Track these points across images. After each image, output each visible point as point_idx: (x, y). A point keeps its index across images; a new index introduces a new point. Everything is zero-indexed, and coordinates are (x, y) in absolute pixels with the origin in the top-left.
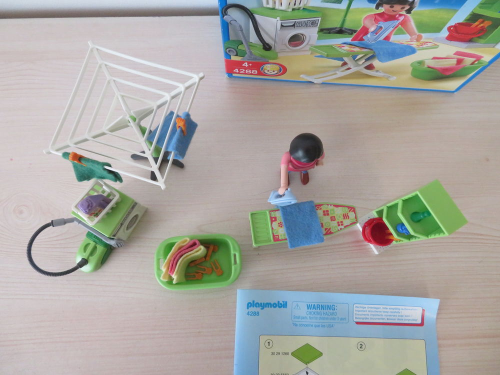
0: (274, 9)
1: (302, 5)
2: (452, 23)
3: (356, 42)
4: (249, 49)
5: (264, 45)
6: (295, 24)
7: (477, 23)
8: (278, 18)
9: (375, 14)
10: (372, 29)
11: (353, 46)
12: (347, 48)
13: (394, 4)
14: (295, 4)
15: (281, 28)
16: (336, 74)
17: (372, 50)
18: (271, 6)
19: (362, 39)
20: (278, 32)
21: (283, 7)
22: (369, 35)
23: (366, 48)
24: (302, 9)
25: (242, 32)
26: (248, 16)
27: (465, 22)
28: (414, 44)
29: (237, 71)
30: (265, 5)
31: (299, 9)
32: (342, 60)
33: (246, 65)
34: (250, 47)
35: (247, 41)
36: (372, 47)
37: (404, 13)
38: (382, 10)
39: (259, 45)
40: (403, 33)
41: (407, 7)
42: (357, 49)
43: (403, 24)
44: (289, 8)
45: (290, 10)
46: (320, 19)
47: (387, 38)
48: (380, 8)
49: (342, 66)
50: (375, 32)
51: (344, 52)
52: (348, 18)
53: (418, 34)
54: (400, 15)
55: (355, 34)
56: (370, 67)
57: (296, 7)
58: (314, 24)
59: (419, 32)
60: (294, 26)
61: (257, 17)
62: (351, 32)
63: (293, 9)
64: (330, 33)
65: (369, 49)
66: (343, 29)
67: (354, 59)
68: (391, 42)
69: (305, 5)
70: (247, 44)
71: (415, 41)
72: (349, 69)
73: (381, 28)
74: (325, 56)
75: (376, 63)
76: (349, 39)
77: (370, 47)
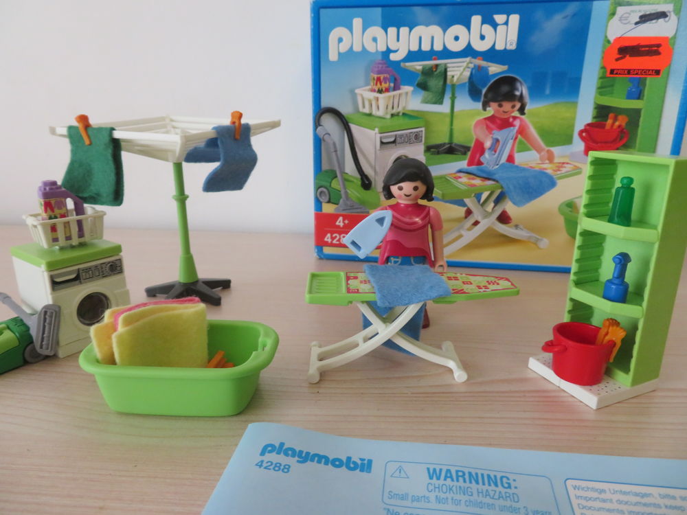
0: (370, 115)
1: (400, 109)
2: (580, 125)
3: (473, 168)
4: (345, 188)
5: (362, 179)
6: (395, 139)
7: (610, 122)
8: (377, 130)
9: (485, 119)
10: (488, 144)
11: (472, 176)
12: (465, 179)
13: (501, 101)
14: (393, 108)
15: (381, 147)
16: (461, 236)
17: (497, 182)
18: (367, 110)
19: (480, 163)
20: (378, 152)
21: (381, 113)
22: (487, 155)
23: (489, 179)
24: (401, 114)
25: (337, 155)
26: (343, 127)
27: (595, 121)
28: (549, 168)
29: (330, 240)
30: (361, 109)
31: (398, 114)
32: (464, 205)
33: (340, 222)
34: (347, 183)
35: (343, 172)
36: (496, 177)
37: (516, 114)
38: (490, 111)
39: (356, 179)
40: (528, 150)
41: (518, 105)
42: (477, 182)
43: (522, 131)
44: (387, 113)
45: (388, 116)
46: (423, 129)
47: (511, 159)
48: (488, 109)
49: (466, 217)
50: (494, 148)
51: (464, 188)
52: (455, 127)
53: (547, 148)
54: (515, 118)
55: (469, 153)
56: (504, 218)
57: (395, 111)
58: (418, 137)
59: (547, 146)
60: (394, 142)
61: (353, 127)
62: (464, 150)
63: (392, 115)
64: (438, 153)
65: (494, 180)
66: (453, 146)
67: (479, 201)
68: (517, 167)
69: (404, 108)
70: (342, 176)
71: (547, 161)
72: (476, 223)
73: (497, 141)
74: (440, 198)
75: (509, 207)
76: (463, 164)
77: (495, 177)
